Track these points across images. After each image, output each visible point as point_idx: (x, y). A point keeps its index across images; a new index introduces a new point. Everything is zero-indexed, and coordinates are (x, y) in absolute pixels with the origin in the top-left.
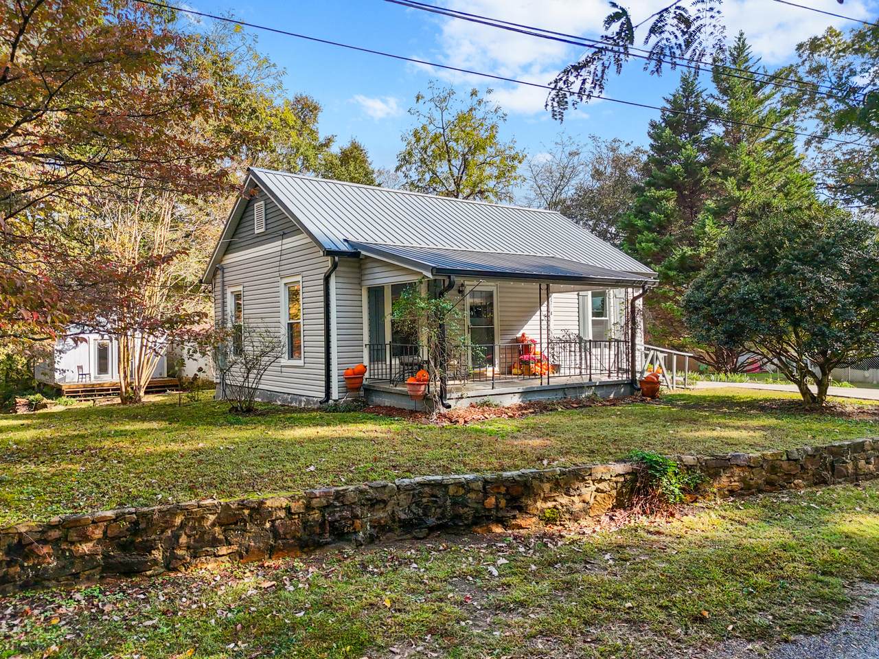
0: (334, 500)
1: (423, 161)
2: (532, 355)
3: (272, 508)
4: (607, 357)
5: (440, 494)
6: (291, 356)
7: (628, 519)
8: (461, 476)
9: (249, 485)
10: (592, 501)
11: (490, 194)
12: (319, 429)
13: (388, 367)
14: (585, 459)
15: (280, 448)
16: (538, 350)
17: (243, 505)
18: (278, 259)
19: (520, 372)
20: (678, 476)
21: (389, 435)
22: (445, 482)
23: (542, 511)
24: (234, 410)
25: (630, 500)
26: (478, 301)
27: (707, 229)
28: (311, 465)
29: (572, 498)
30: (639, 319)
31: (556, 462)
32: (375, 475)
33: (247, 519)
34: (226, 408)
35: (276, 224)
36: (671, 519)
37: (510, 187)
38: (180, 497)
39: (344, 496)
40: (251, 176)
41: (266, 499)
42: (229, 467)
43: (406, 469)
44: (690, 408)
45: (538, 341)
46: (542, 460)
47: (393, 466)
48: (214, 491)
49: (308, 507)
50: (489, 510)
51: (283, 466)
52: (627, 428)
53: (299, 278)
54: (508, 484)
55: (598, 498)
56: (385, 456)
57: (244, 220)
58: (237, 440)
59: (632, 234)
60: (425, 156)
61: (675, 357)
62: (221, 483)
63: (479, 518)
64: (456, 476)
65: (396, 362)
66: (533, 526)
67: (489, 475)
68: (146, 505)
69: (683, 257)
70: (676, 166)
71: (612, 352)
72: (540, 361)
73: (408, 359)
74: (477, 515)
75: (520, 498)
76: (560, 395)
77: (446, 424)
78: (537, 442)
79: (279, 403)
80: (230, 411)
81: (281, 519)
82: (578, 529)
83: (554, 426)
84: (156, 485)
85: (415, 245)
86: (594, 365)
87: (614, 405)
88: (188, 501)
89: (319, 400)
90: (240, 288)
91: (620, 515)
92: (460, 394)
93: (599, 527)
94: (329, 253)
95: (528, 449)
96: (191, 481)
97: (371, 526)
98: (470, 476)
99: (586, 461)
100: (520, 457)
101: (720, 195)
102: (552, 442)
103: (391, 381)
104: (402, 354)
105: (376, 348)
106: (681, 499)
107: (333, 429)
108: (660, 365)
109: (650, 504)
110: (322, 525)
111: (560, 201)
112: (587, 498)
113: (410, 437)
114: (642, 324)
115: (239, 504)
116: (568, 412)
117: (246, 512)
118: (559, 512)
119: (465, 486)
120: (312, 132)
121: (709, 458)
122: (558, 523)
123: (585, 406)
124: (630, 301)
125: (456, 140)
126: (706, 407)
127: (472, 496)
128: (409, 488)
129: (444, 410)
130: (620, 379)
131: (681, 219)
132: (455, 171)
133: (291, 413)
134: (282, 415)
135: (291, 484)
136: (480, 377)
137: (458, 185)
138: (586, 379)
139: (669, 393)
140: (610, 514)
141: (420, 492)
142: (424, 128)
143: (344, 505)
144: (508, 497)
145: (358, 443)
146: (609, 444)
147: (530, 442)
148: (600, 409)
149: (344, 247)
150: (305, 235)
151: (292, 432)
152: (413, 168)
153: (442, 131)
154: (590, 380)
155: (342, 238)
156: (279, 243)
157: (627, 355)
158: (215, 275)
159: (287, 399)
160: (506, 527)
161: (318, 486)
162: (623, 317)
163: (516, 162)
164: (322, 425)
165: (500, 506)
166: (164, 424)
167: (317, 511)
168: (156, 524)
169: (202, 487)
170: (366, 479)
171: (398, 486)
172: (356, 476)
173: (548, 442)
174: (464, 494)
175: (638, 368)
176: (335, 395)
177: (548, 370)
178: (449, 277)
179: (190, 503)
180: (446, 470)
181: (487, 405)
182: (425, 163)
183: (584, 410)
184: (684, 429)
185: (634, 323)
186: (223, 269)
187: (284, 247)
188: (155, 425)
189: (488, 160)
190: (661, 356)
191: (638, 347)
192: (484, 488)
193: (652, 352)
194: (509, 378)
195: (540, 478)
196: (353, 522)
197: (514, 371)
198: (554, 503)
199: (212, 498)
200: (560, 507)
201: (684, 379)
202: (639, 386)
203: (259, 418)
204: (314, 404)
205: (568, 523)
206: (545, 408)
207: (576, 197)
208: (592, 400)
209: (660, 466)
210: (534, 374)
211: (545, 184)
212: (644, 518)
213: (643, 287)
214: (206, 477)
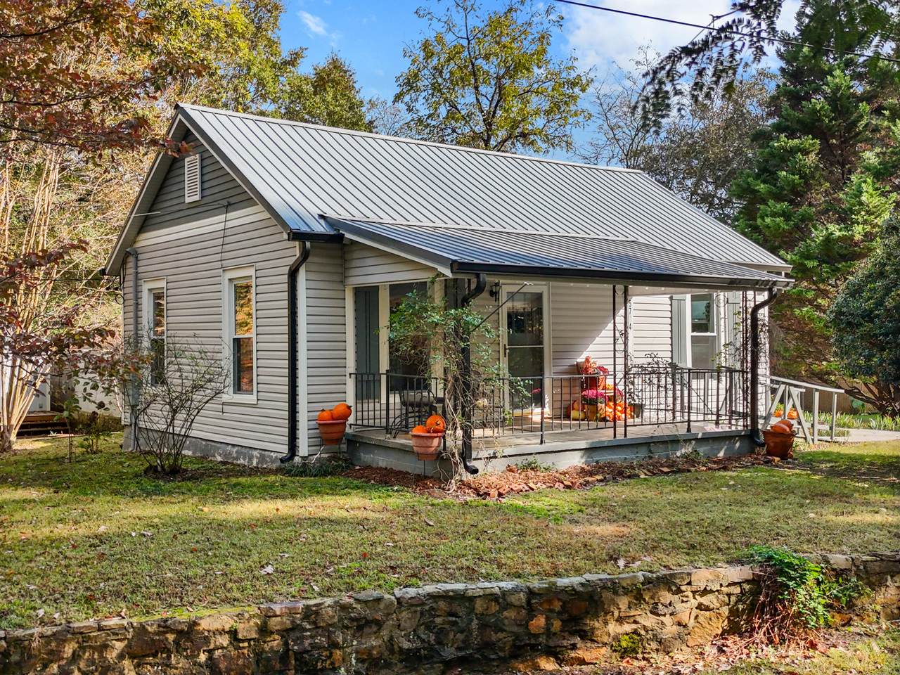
0: (302, 619)
1: (436, 88)
2: (600, 391)
3: (209, 631)
4: (715, 392)
5: (462, 611)
6: (238, 388)
7: (745, 651)
8: (494, 585)
9: (175, 595)
10: (691, 623)
11: (537, 138)
12: (280, 504)
13: (384, 407)
14: (682, 559)
15: (221, 535)
16: (610, 382)
17: (166, 627)
18: (220, 241)
19: (582, 416)
20: (823, 586)
21: (386, 516)
22: (470, 593)
23: (617, 638)
24: (152, 471)
25: (749, 621)
26: (519, 305)
27: (864, 198)
28: (267, 564)
29: (662, 618)
30: (764, 338)
31: (638, 563)
32: (364, 582)
33: (172, 647)
34: (140, 466)
35: (216, 190)
36: (811, 653)
37: (568, 127)
38: (72, 614)
39: (317, 613)
40: (180, 116)
41: (201, 618)
42: (145, 567)
43: (410, 572)
44: (840, 474)
45: (611, 369)
46: (616, 560)
47: (392, 568)
48: (123, 605)
49: (264, 630)
50: (536, 636)
51: (226, 565)
52: (745, 509)
53: (251, 272)
54: (564, 597)
55: (701, 619)
56: (379, 549)
57: (169, 182)
58: (156, 520)
59: (752, 202)
60: (440, 80)
61: (817, 395)
62: (133, 592)
63: (520, 648)
64: (487, 585)
65: (395, 399)
66: (603, 660)
67: (536, 584)
68: (21, 626)
69: (828, 240)
70: (818, 102)
71: (722, 385)
72: (613, 399)
73: (413, 395)
74: (518, 643)
75: (582, 619)
76: (643, 453)
77: (471, 497)
78: (608, 529)
79: (219, 459)
80: (146, 471)
81: (223, 648)
82: (671, 666)
83: (634, 503)
84: (35, 594)
85: (426, 223)
86: (694, 405)
87: (725, 469)
88: (83, 620)
89: (280, 456)
90: (163, 284)
91: (734, 643)
92: (491, 452)
93: (701, 663)
94: (296, 236)
95: (595, 542)
96: (88, 589)
97: (357, 659)
98: (508, 585)
99: (683, 562)
100: (582, 554)
101: (887, 146)
102: (631, 529)
103: (387, 429)
104: (405, 388)
105: (365, 378)
106: (826, 621)
107: (301, 504)
108: (794, 406)
109: (780, 629)
110: (284, 658)
111: (644, 149)
112: (685, 618)
113: (416, 518)
114: (767, 346)
115: (159, 626)
116: (655, 479)
117: (171, 637)
118: (642, 640)
119: (500, 599)
120: (271, 43)
121: (869, 558)
122: (640, 656)
123: (680, 471)
124: (750, 310)
125: (487, 57)
126: (864, 474)
127: (510, 614)
128: (414, 602)
129: (467, 477)
130: (733, 428)
131: (826, 180)
132: (485, 104)
133: (236, 476)
134: (224, 480)
135: (238, 595)
136: (521, 424)
137: (488, 124)
138: (682, 430)
139: (807, 450)
140: (719, 643)
141: (432, 609)
142: (439, 39)
143: (317, 627)
144: (565, 616)
145: (338, 528)
146: (718, 534)
147: (598, 529)
148: (704, 476)
149: (320, 228)
150: (260, 207)
151: (239, 508)
152: (421, 98)
153: (465, 43)
154: (689, 430)
155: (316, 212)
156: (222, 217)
157: (745, 392)
158: (124, 263)
159: (230, 454)
160: (560, 662)
161: (278, 598)
162: (740, 335)
163: (577, 90)
164: (284, 498)
165: (553, 630)
166: (45, 493)
167: (277, 637)
168: (35, 656)
169: (105, 598)
170: (350, 588)
171: (398, 599)
172: (336, 582)
173: (626, 530)
174: (499, 612)
175: (761, 411)
176: (303, 449)
177: (625, 413)
178: (478, 276)
179: (85, 623)
180: (471, 574)
181: (532, 469)
182: (439, 91)
183: (680, 477)
184: (831, 510)
185: (756, 344)
186: (136, 254)
187: (229, 224)
188: (32, 493)
189: (535, 86)
190: (796, 392)
191: (761, 379)
192: (529, 603)
193: (783, 387)
194: (566, 426)
195: (614, 587)
196: (331, 654)
197: (574, 414)
198: (634, 626)
199: (119, 615)
200: (643, 632)
201: (831, 428)
202: (762, 438)
203: (190, 484)
204: (273, 462)
205: (655, 656)
206: (621, 473)
207: (668, 143)
208: (691, 460)
209: (795, 570)
210: (604, 420)
211: (622, 124)
212: (769, 650)
213: (770, 290)
214: (111, 583)
